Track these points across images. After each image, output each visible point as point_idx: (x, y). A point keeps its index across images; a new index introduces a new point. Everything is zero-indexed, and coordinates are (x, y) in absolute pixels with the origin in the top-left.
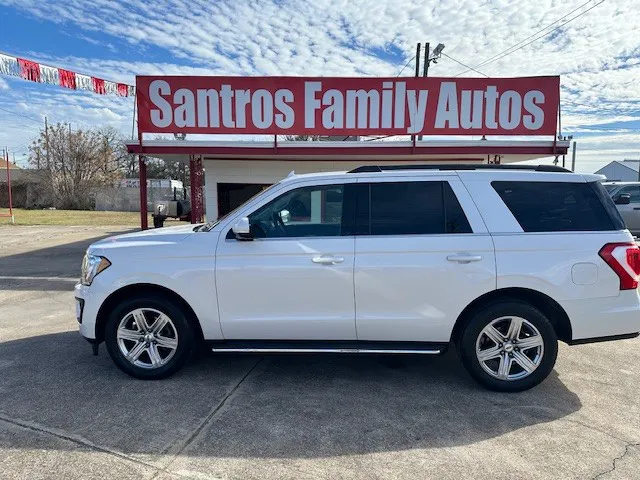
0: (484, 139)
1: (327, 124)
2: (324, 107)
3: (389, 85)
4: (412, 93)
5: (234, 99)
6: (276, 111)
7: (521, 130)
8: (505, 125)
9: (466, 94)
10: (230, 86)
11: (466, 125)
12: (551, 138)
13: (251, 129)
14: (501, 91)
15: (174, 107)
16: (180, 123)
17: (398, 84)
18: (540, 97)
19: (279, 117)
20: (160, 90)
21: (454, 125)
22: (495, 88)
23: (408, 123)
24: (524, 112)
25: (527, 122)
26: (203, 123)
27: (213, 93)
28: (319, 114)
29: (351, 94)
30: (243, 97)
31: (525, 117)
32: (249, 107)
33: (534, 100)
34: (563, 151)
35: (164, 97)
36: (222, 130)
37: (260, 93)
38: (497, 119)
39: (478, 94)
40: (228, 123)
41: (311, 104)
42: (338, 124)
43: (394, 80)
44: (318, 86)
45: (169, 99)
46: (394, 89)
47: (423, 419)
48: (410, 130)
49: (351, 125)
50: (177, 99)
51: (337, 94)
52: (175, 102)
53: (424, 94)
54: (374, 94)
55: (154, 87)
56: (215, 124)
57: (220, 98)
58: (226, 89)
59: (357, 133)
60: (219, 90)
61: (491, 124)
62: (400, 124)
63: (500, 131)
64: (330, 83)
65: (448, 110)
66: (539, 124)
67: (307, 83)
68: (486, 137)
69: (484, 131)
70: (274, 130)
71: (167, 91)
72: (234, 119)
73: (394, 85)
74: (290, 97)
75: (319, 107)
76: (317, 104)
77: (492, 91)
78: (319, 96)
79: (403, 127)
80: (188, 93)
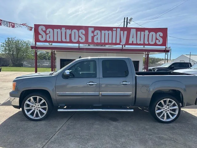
0: (144, 47)
1: (95, 41)
2: (94, 36)
3: (114, 29)
4: (122, 32)
5: (66, 33)
6: (79, 37)
7: (155, 44)
8: (151, 43)
9: (139, 33)
10: (64, 28)
11: (139, 42)
12: (164, 47)
13: (71, 42)
14: (149, 32)
15: (46, 34)
16: (48, 40)
18: (161, 34)
19: (80, 39)
20: (42, 29)
21: (135, 42)
23: (120, 41)
24: (156, 39)
25: (157, 42)
26: (56, 40)
27: (59, 30)
28: (93, 38)
29: (103, 32)
30: (69, 32)
31: (157, 40)
32: (70, 35)
33: (160, 35)
34: (168, 51)
35: (43, 31)
36: (62, 42)
37: (74, 31)
38: (148, 41)
39: (143, 33)
40: (64, 40)
41: (90, 35)
42: (99, 41)
43: (117, 28)
44: (93, 29)
45: (45, 32)
46: (116, 31)
47: (123, 140)
48: (121, 44)
49: (103, 41)
50: (48, 32)
51: (99, 32)
53: (126, 32)
54: (110, 32)
55: (40, 28)
56: (59, 40)
57: (61, 32)
58: (63, 29)
59: (105, 44)
60: (61, 29)
61: (146, 42)
62: (118, 42)
63: (149, 45)
64: (96, 28)
65: (133, 38)
66: (161, 43)
67: (89, 28)
68: (145, 46)
69: (144, 44)
70: (78, 42)
71: (44, 29)
72: (66, 38)
73: (117, 29)
74: (84, 32)
75: (93, 36)
76: (92, 35)
77: (147, 32)
78: (93, 32)
79: (119, 43)
80: (51, 30)
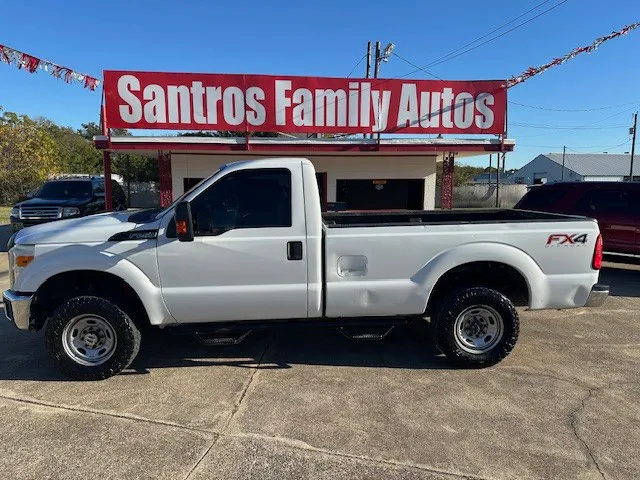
0: (440, 137)
1: (297, 121)
2: (294, 105)
3: (355, 85)
4: (376, 94)
5: (204, 97)
6: (247, 108)
7: (473, 129)
8: (461, 125)
9: (425, 95)
10: (201, 83)
11: (425, 124)
13: (222, 125)
14: (456, 93)
15: (144, 102)
16: (150, 119)
17: (363, 84)
18: (491, 100)
19: (250, 114)
20: (129, 85)
21: (414, 124)
22: (450, 90)
23: (372, 121)
24: (476, 112)
25: (479, 124)
26: (174, 119)
27: (183, 89)
28: (289, 111)
29: (320, 93)
30: (214, 94)
31: (477, 117)
32: (220, 105)
33: (485, 101)
34: (509, 148)
35: (134, 92)
36: (194, 126)
37: (231, 90)
38: (452, 119)
39: (436, 95)
40: (200, 119)
41: (281, 102)
42: (308, 122)
43: (360, 81)
44: (288, 85)
45: (139, 94)
46: (359, 89)
48: (375, 129)
49: (320, 123)
50: (147, 93)
51: (306, 93)
52: (145, 98)
53: (387, 95)
54: (341, 93)
55: (123, 83)
57: (191, 95)
58: (197, 86)
59: (326, 130)
60: (189, 86)
61: (447, 124)
62: (365, 123)
63: (455, 130)
64: (299, 82)
65: (408, 110)
66: (488, 125)
67: (277, 82)
68: (442, 135)
69: (441, 130)
70: (246, 126)
71: (136, 85)
72: (205, 115)
73: (360, 85)
74: (261, 95)
75: (289, 105)
76: (287, 102)
77: (448, 93)
78: (289, 94)
79: (368, 125)
80: (157, 89)
